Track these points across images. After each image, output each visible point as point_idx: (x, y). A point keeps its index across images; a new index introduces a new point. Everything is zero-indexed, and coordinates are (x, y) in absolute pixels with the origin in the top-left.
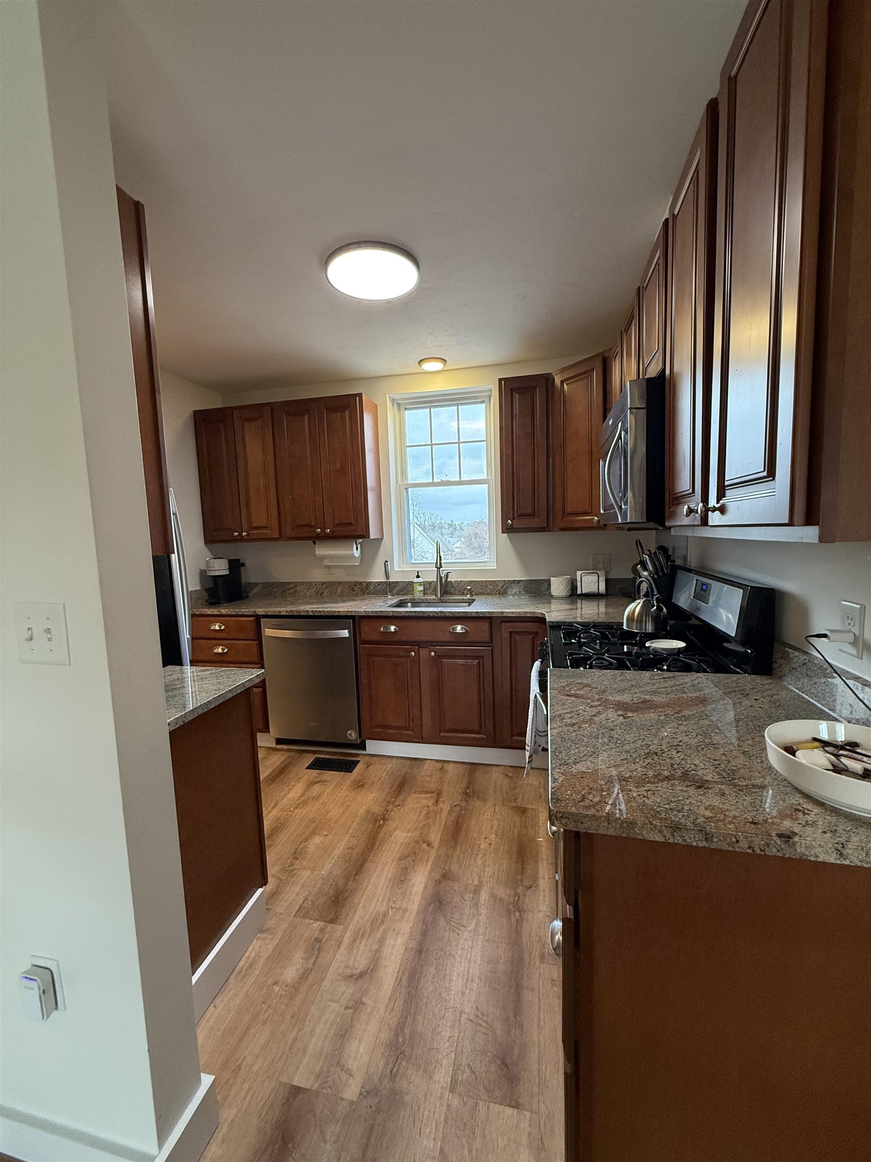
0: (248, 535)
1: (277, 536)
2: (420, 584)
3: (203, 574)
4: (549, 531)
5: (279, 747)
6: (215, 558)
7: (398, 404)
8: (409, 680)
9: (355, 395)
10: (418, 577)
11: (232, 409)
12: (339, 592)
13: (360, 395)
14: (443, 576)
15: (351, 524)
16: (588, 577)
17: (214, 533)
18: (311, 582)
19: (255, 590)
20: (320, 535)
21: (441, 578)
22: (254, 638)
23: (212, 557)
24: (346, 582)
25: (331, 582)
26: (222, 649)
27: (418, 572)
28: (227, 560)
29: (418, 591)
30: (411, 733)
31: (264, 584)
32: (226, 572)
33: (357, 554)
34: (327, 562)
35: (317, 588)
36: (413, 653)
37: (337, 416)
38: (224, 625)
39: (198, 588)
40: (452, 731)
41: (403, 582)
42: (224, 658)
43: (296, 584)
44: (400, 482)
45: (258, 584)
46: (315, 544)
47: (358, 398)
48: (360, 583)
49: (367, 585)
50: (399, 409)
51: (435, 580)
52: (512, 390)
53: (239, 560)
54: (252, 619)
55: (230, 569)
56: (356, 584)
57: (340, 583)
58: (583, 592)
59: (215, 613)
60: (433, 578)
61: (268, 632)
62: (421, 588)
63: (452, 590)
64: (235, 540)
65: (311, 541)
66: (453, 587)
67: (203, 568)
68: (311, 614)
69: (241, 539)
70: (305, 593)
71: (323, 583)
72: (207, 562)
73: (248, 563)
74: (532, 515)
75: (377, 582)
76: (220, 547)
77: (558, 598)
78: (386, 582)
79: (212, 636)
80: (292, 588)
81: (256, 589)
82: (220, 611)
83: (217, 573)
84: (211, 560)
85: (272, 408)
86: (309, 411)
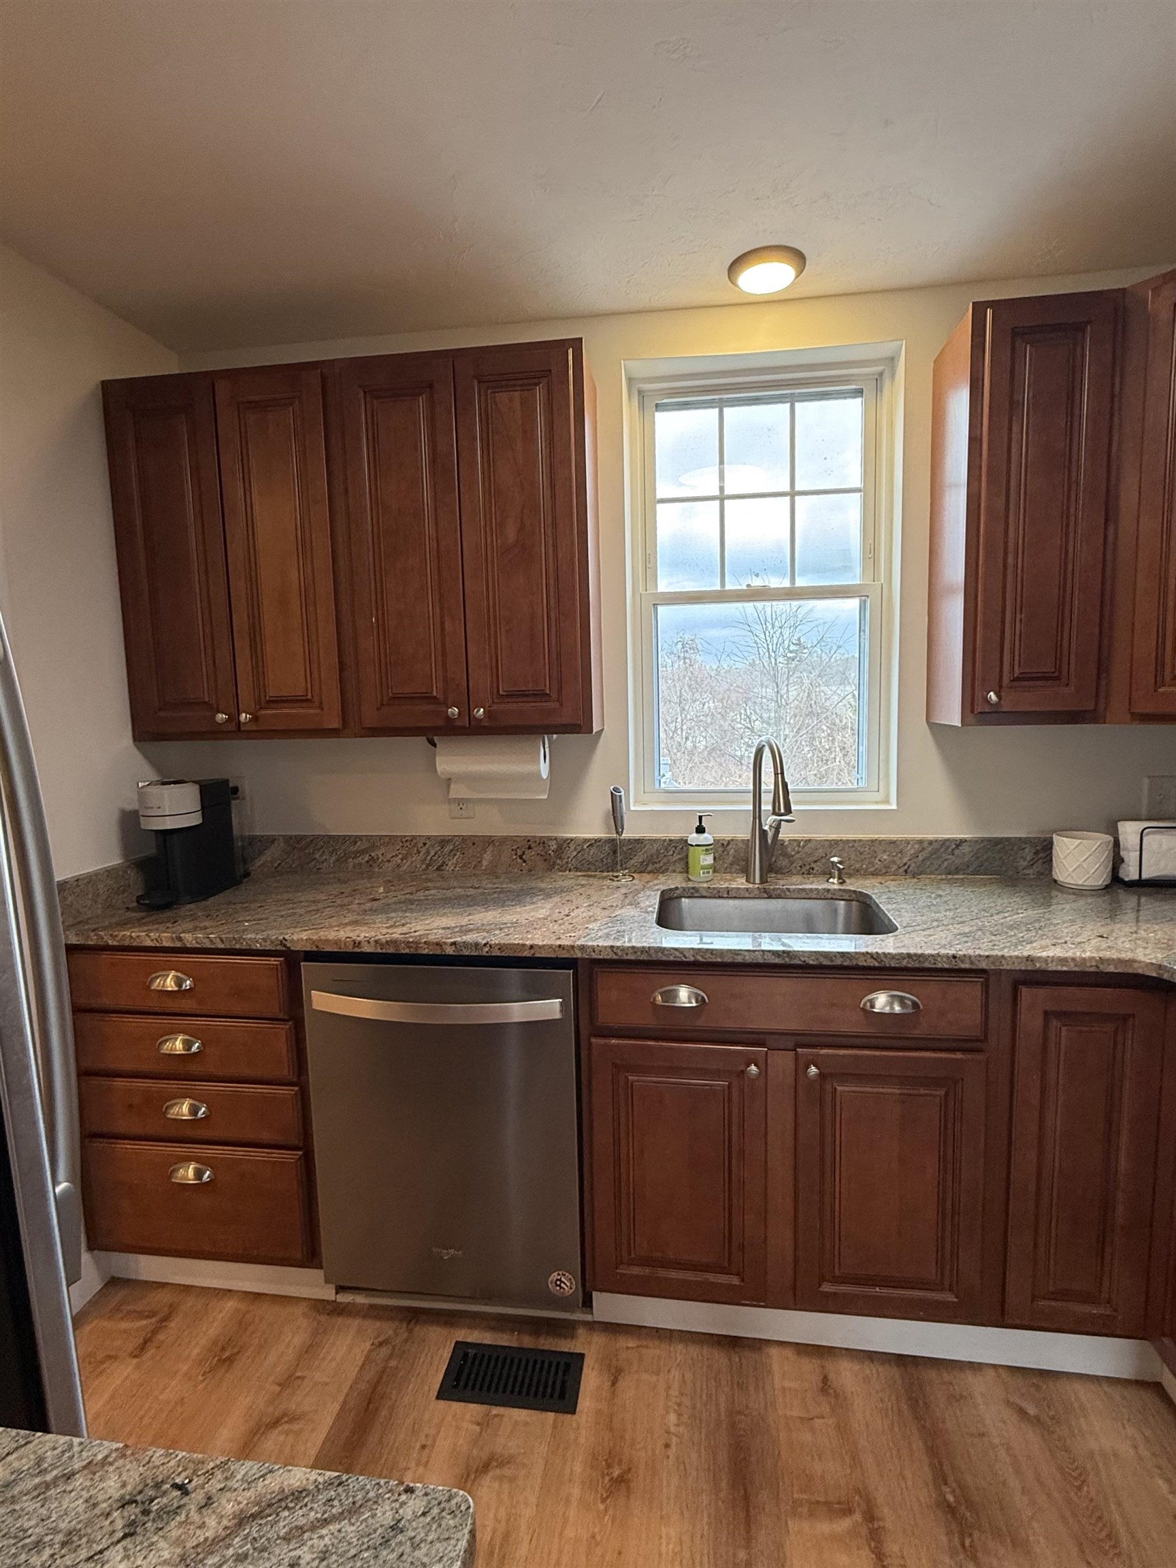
0: (255, 719)
1: (335, 724)
2: (707, 847)
3: (130, 822)
4: (1095, 720)
5: (344, 1298)
6: (164, 784)
7: (640, 392)
8: (734, 1139)
9: (562, 345)
10: (700, 830)
11: (211, 377)
12: (485, 863)
13: (577, 344)
14: (766, 828)
15: (542, 695)
16: (1157, 837)
17: (161, 714)
18: (414, 837)
19: (266, 857)
20: (459, 723)
21: (763, 833)
22: (281, 1016)
23: (156, 778)
24: (504, 840)
25: (464, 839)
26: (185, 1042)
27: (700, 818)
28: (196, 788)
29: (703, 868)
30: (736, 1281)
31: (288, 839)
32: (195, 820)
33: (544, 769)
34: (457, 791)
35: (428, 852)
36: (753, 1067)
37: (509, 401)
38: (189, 976)
39: (115, 860)
40: (856, 1281)
41: (655, 841)
42: (195, 1068)
43: (374, 842)
44: (641, 590)
45: (272, 840)
46: (435, 746)
47: (570, 351)
48: (543, 842)
49: (560, 847)
50: (642, 406)
51: (747, 836)
52: (1016, 333)
53: (228, 780)
54: (273, 961)
55: (204, 808)
56: (530, 843)
57: (490, 841)
58: (1144, 876)
59: (166, 944)
60: (743, 833)
61: (322, 1001)
62: (709, 860)
63: (784, 862)
64: (216, 733)
65: (425, 738)
66: (785, 855)
67: (129, 807)
68: (450, 951)
69: (235, 731)
70: (399, 866)
71: (443, 841)
72: (141, 794)
73: (246, 787)
74: (1053, 678)
75: (586, 840)
76: (176, 751)
77: (1079, 892)
78: (613, 840)
79: (154, 1004)
80: (364, 852)
81: (268, 853)
82: (180, 939)
83: (169, 824)
84: (149, 789)
85: (324, 379)
86: (431, 386)
